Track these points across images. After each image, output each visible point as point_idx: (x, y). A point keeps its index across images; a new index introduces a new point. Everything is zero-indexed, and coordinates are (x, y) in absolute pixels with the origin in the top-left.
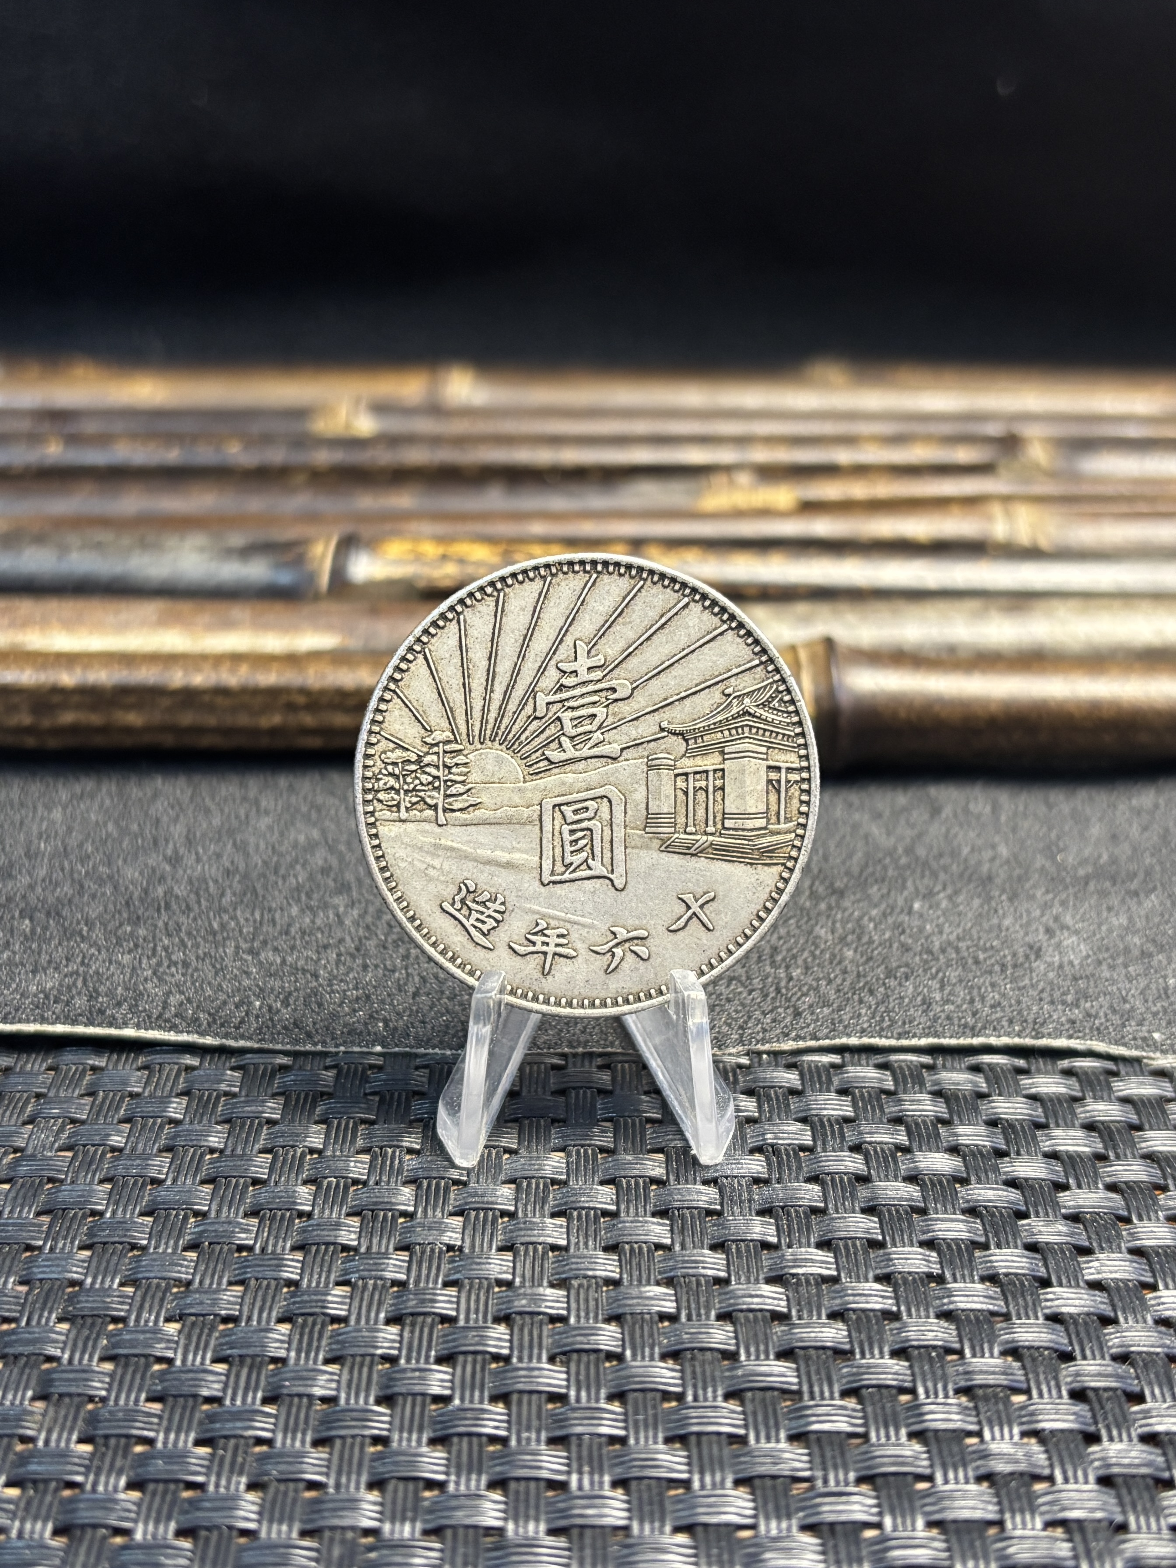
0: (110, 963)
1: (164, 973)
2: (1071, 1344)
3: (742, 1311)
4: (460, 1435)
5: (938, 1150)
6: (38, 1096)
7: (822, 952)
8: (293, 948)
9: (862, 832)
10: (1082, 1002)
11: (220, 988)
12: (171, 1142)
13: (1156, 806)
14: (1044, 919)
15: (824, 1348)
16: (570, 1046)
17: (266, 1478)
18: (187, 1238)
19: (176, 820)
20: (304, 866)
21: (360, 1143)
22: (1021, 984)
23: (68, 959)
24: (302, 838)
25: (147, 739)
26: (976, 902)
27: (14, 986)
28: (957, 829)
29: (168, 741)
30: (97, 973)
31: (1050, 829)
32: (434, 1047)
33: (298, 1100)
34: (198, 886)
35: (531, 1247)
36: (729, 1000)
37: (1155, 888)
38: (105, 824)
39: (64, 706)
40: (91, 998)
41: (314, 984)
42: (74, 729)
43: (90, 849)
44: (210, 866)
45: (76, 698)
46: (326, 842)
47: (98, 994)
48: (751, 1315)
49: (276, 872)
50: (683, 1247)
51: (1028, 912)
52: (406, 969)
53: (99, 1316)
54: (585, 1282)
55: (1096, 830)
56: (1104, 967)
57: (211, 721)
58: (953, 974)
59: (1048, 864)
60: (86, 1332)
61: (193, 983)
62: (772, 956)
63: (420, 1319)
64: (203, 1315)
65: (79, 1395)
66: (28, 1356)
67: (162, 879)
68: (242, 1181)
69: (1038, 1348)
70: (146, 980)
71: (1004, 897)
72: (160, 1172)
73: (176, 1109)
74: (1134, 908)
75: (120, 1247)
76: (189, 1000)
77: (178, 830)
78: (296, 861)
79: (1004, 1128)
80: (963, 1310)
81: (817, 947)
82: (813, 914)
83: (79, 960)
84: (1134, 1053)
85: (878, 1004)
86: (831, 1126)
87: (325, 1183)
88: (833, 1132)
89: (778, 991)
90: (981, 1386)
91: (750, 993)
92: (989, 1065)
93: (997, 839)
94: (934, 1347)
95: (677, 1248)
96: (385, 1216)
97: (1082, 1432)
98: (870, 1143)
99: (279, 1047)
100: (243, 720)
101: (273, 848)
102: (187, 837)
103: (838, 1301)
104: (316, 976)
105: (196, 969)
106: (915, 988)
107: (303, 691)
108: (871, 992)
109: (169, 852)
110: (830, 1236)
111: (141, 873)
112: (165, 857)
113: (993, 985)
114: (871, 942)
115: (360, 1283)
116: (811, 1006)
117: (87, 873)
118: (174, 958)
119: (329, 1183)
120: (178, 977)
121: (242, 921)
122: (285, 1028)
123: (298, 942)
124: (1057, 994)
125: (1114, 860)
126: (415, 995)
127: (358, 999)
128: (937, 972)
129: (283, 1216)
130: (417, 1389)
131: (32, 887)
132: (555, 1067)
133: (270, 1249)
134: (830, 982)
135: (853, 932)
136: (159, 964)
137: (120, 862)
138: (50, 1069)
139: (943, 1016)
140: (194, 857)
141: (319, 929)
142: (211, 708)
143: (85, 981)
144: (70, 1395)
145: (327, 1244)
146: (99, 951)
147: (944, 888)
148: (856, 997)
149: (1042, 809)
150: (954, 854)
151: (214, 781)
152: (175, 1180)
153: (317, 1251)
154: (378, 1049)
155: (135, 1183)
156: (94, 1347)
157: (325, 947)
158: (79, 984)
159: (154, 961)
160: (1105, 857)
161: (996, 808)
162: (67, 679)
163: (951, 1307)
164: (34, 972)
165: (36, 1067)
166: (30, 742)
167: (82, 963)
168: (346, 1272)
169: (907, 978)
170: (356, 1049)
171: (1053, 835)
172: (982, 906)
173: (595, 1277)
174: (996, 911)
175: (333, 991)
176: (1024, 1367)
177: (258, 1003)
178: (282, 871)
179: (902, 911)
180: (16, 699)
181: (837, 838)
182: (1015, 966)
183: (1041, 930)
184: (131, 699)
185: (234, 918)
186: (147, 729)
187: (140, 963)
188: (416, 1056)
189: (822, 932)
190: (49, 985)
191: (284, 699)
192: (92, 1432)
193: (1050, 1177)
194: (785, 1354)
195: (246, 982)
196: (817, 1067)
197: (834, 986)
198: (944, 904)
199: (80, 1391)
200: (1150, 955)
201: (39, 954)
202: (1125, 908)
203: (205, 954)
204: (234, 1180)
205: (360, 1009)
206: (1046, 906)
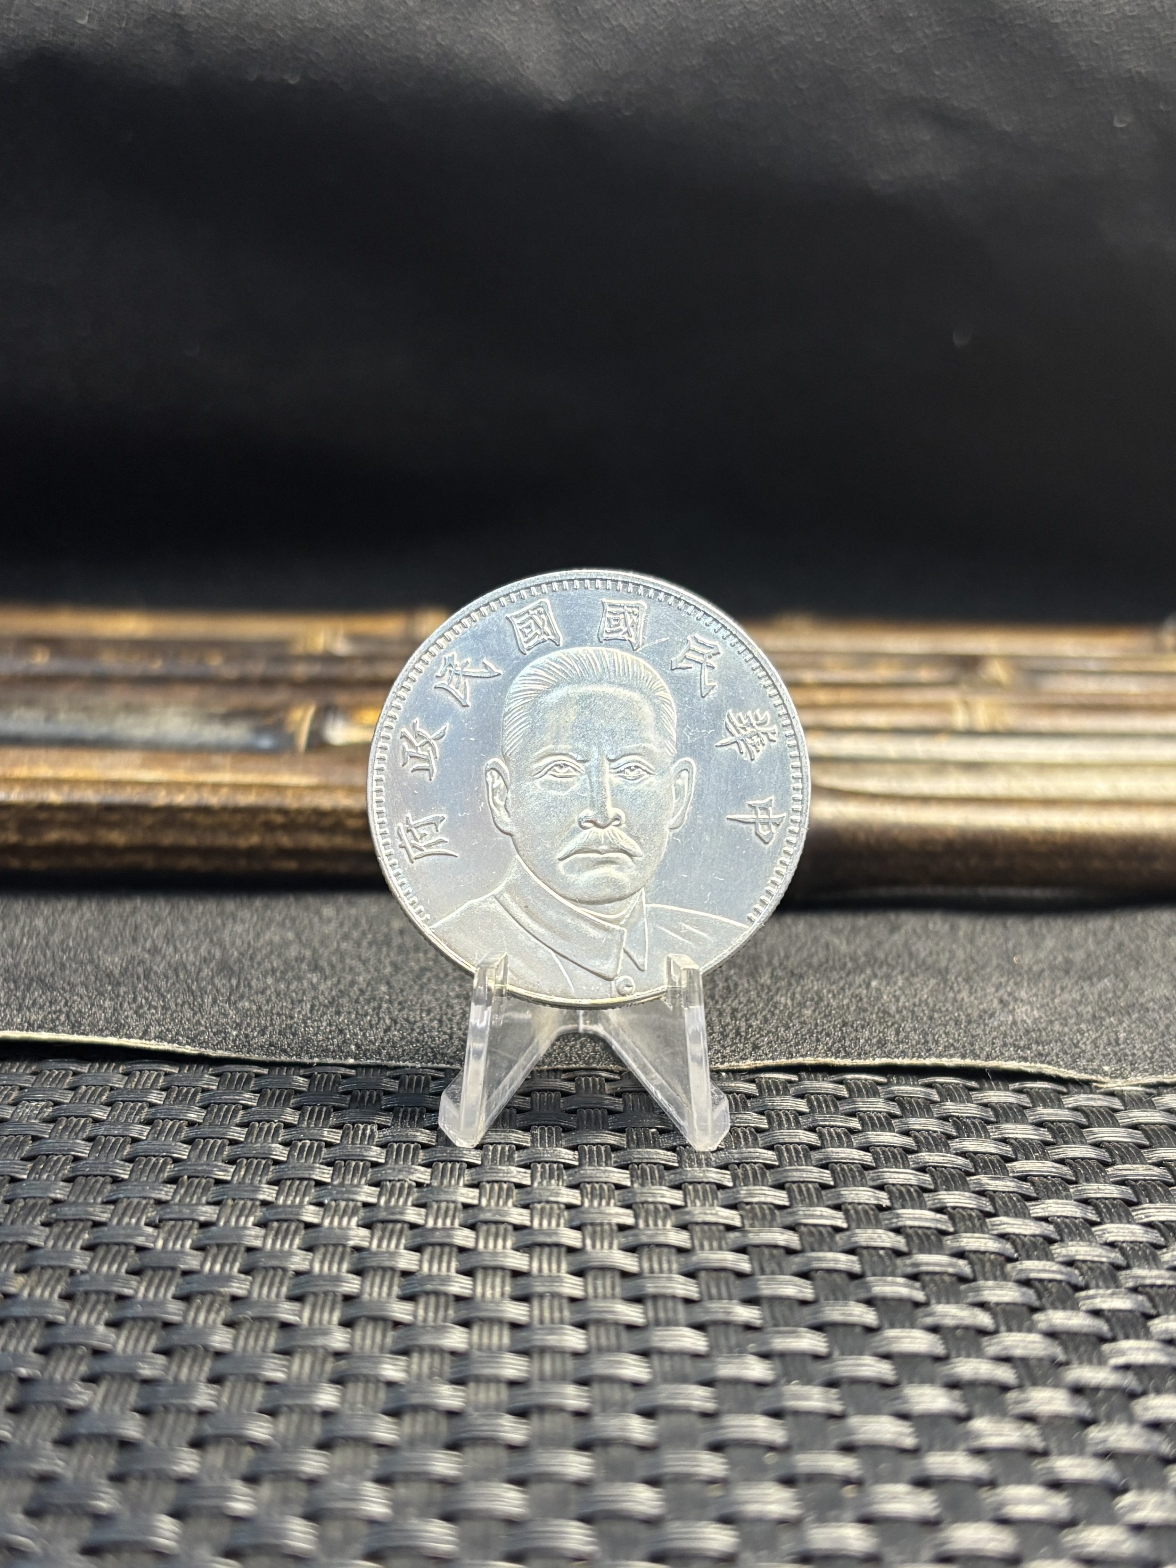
0: (92, 1005)
2: (1017, 1251)
3: (697, 1223)
4: (428, 1293)
5: (890, 1131)
6: (22, 1089)
7: (781, 1011)
8: (268, 1001)
9: (823, 941)
10: (1034, 1046)
11: (198, 1023)
12: (151, 1118)
13: (1112, 928)
14: (998, 995)
15: (776, 1247)
17: (240, 1320)
18: (166, 1175)
19: (156, 925)
20: (279, 956)
21: (333, 1120)
22: (974, 1033)
23: (51, 1003)
24: (277, 939)
25: (130, 859)
26: (933, 982)
28: (915, 939)
29: (149, 862)
31: (1007, 940)
32: (404, 1061)
33: (273, 1094)
34: (176, 966)
35: (496, 1186)
37: (1108, 975)
38: (86, 929)
39: (49, 824)
41: (289, 1022)
42: (58, 849)
43: (71, 944)
44: (188, 955)
45: (61, 816)
46: (300, 941)
47: (80, 1024)
48: (706, 1227)
49: (252, 959)
50: (642, 1186)
51: (983, 989)
52: (378, 1014)
53: (81, 1220)
54: (548, 1206)
55: (1050, 943)
56: (1056, 1024)
57: (191, 841)
58: (908, 1026)
59: (1003, 963)
60: (69, 1229)
61: (173, 1020)
62: (732, 1013)
63: (390, 1226)
64: (182, 1220)
65: (61, 1267)
66: (12, 1244)
67: (142, 962)
68: (220, 1141)
69: (984, 1253)
70: (127, 1017)
71: (960, 979)
72: (140, 1134)
73: (156, 1097)
74: (1087, 989)
75: (102, 1179)
76: (168, 1030)
77: (158, 932)
78: (272, 952)
79: (954, 1121)
80: (911, 1227)
81: (776, 1008)
82: (774, 989)
83: (63, 1003)
84: (1084, 1076)
85: (834, 1043)
86: (786, 1115)
87: (300, 1144)
88: (788, 1120)
89: (738, 1033)
90: (928, 1273)
92: (942, 1084)
93: (954, 946)
94: (883, 1248)
95: (636, 1185)
97: (1023, 1305)
98: (824, 1127)
99: (255, 1057)
100: (223, 840)
101: (249, 944)
102: (166, 936)
103: (790, 1219)
104: (292, 1018)
105: (175, 1011)
107: (282, 811)
108: (828, 1035)
109: (148, 945)
110: (783, 1180)
111: (121, 959)
112: (144, 949)
113: (947, 1034)
114: (828, 1005)
115: (333, 1203)
116: (769, 1043)
117: (69, 958)
118: (153, 1003)
119: (303, 1146)
121: (219, 986)
122: (262, 1047)
123: (273, 998)
124: (1009, 1040)
125: (1068, 962)
127: (331, 1031)
128: (893, 1024)
129: (258, 1164)
130: (387, 1264)
133: (247, 1181)
134: (787, 1028)
135: (812, 999)
136: (141, 1007)
137: (101, 952)
138: (34, 1073)
140: (171, 949)
141: (294, 991)
142: (192, 826)
143: (68, 1017)
144: (53, 1268)
145: (302, 1179)
146: (82, 998)
147: (902, 972)
149: (999, 930)
150: (911, 955)
151: (192, 902)
152: (155, 1140)
153: (291, 1185)
154: (351, 1061)
155: (117, 1140)
156: (78, 1238)
157: (300, 1001)
158: (63, 1018)
159: (134, 1006)
160: (1060, 959)
161: (953, 928)
162: (54, 797)
163: (900, 1224)
164: (19, 1010)
165: (21, 1071)
166: (15, 863)
167: (66, 1004)
168: (319, 1198)
169: (863, 1027)
170: (330, 1061)
171: (1010, 945)
172: (939, 984)
173: (557, 1203)
174: (952, 988)
175: (307, 1027)
176: (970, 1264)
177: (235, 1033)
178: (259, 957)
179: (860, 986)
181: (798, 945)
182: (969, 1022)
183: (996, 1002)
184: (115, 817)
185: (213, 984)
186: (130, 849)
187: (121, 1006)
188: (387, 1068)
189: (783, 1000)
190: (34, 1017)
191: (262, 818)
192: (73, 1289)
193: (999, 1152)
194: (739, 1249)
195: (224, 1020)
196: (775, 1082)
197: (793, 1031)
198: (900, 983)
199: (62, 1263)
200: (1102, 1018)
201: (24, 999)
202: (1076, 988)
203: (184, 1003)
204: (212, 1141)
205: (333, 1038)
206: (998, 987)
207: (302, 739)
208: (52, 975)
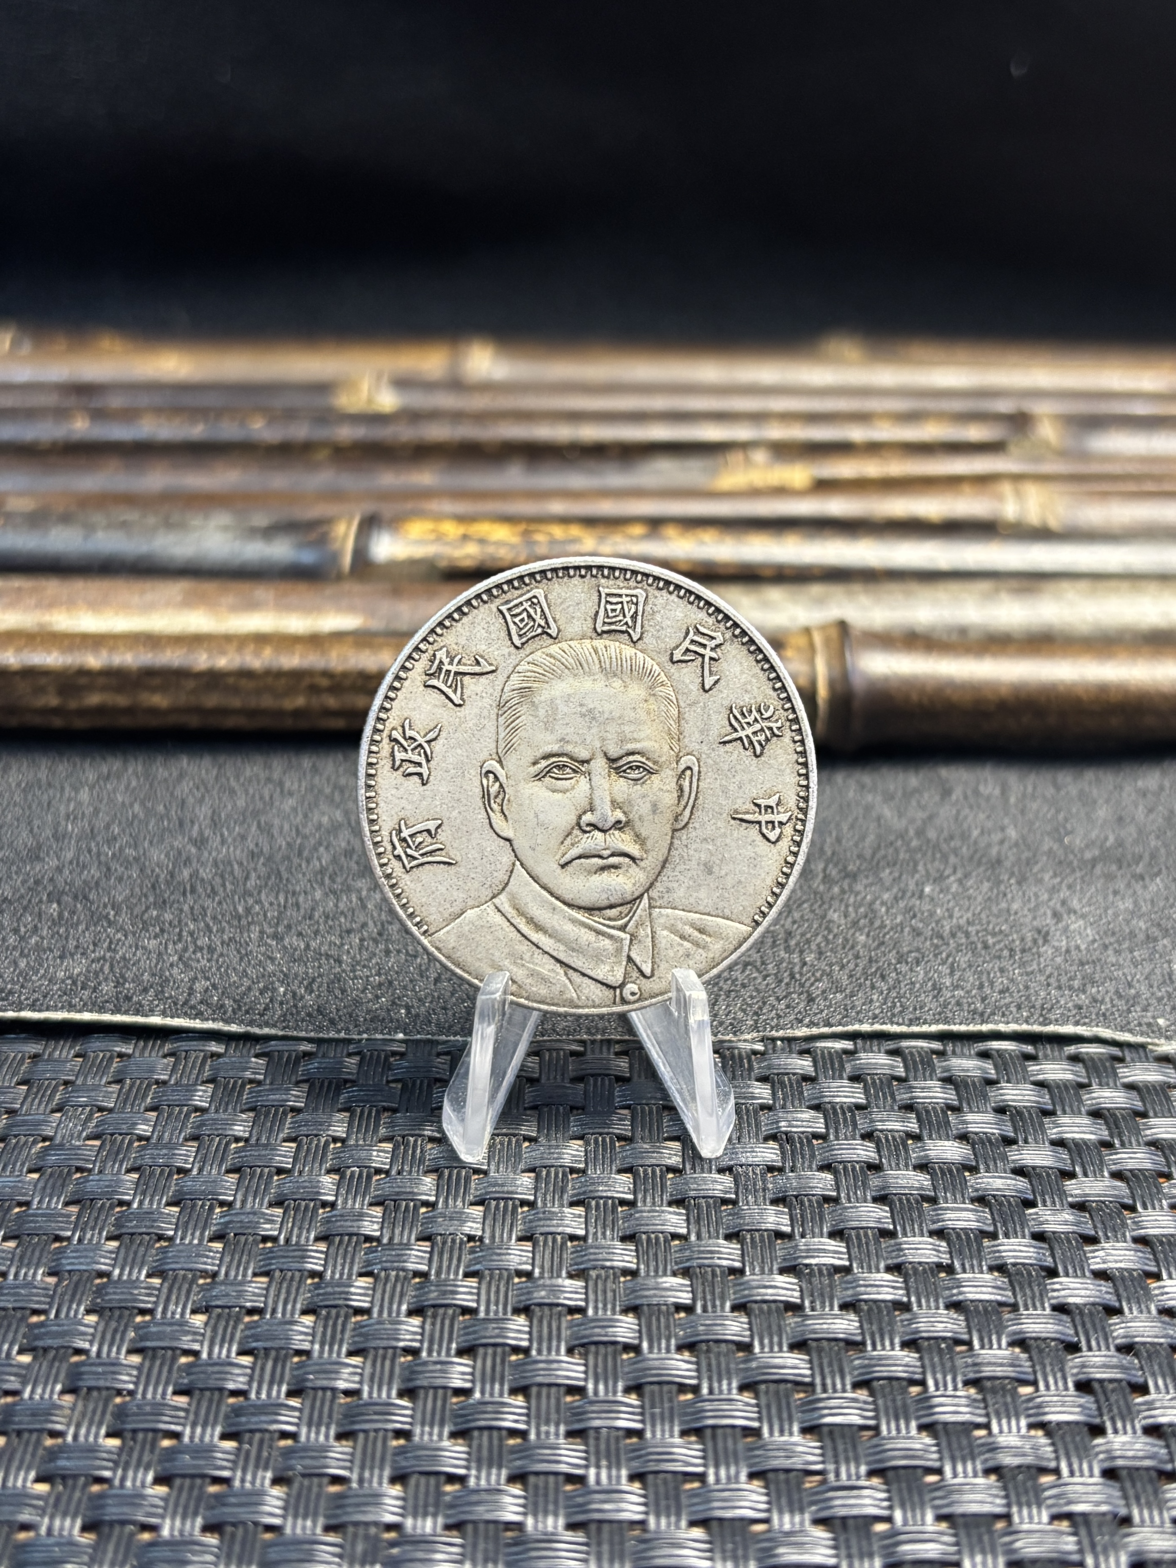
0: (137, 948)
1: (190, 958)
2: (1077, 1334)
3: (756, 1302)
4: (481, 1429)
5: (948, 1139)
6: (66, 1083)
7: (835, 936)
8: (316, 933)
9: (874, 814)
10: (1088, 987)
11: (245, 974)
12: (197, 1132)
13: (1161, 788)
14: (1051, 903)
15: (836, 1340)
16: (589, 1032)
17: (290, 1473)
18: (213, 1228)
19: (201, 801)
20: (327, 848)
21: (382, 1131)
22: (1029, 969)
23: (95, 945)
24: (325, 820)
25: (173, 720)
26: (986, 885)
27: (42, 972)
28: (966, 811)
29: (194, 722)
30: (124, 958)
31: (1058, 811)
32: (455, 1035)
33: (321, 1088)
34: (223, 868)
35: (550, 1237)
36: (744, 986)
37: (1159, 872)
38: (131, 805)
39: (90, 688)
40: (118, 984)
41: (338, 970)
42: (100, 710)
43: (116, 830)
44: (235, 848)
45: (101, 681)
46: (349, 824)
47: (125, 980)
48: (765, 1306)
49: (300, 854)
50: (699, 1237)
51: (1036, 895)
53: (126, 1308)
54: (603, 1272)
55: (1102, 813)
56: (1110, 952)
57: (236, 702)
58: (963, 959)
59: (1055, 847)
60: (114, 1324)
61: (218, 969)
62: (786, 941)
63: (441, 1311)
64: (229, 1307)
65: (108, 1389)
66: (57, 1349)
67: (188, 861)
68: (266, 1170)
69: (1045, 1339)
70: (172, 965)
71: (1013, 881)
72: (186, 1162)
73: (202, 1097)
74: (1139, 891)
75: (147, 1238)
76: (214, 986)
77: (203, 812)
79: (1011, 1115)
80: (972, 1301)
81: (830, 932)
82: (826, 898)
83: (106, 945)
84: (1139, 1039)
85: (889, 990)
86: (844, 1113)
87: (348, 1172)
88: (845, 1120)
89: (792, 976)
90: (989, 1378)
91: (764, 978)
92: (998, 1051)
93: (1006, 821)
94: (944, 1339)
95: (693, 1238)
96: (407, 1206)
97: (1087, 1424)
98: (881, 1131)
99: (303, 1034)
100: (267, 702)
101: (297, 830)
102: (212, 820)
103: (850, 1292)
104: (339, 961)
105: (222, 955)
106: (926, 973)
107: (326, 673)
108: (883, 977)
109: (195, 834)
110: (842, 1226)
111: (167, 855)
112: (190, 839)
113: (1002, 970)
114: (882, 926)
115: (383, 1274)
116: (824, 992)
117: (114, 855)
118: (199, 943)
119: (353, 1173)
120: (204, 962)
121: (267, 905)
122: (309, 1015)
123: (322, 927)
124: (1064, 979)
125: (1120, 843)
126: (437, 980)
127: (380, 985)
128: (948, 956)
129: (307, 1207)
130: (439, 1382)
131: (59, 870)
132: (573, 1054)
133: (294, 1239)
134: (842, 967)
135: (865, 917)
136: (185, 949)
137: (146, 844)
138: (78, 1056)
139: (953, 1001)
140: (218, 838)
141: (342, 913)
142: (235, 690)
143: (112, 967)
144: (98, 1389)
145: (351, 1235)
146: (126, 936)
147: (955, 872)
148: (868, 983)
149: (1050, 791)
150: (965, 836)
152: (201, 1170)
153: (341, 1242)
154: (401, 1036)
155: (162, 1172)
156: (122, 1340)
157: (349, 932)
158: (106, 969)
159: (180, 946)
160: (1111, 840)
161: (1005, 790)
162: (93, 661)
163: (961, 1297)
164: (62, 957)
165: (64, 1053)
166: (57, 722)
167: (109, 949)
168: (368, 1263)
169: (918, 963)
170: (379, 1036)
171: (1061, 816)
172: (991, 889)
173: (612, 1268)
174: (1005, 895)
175: (356, 977)
176: (1031, 1359)
177: (282, 989)
178: (306, 853)
179: (913, 895)
180: (43, 681)
181: (850, 820)
182: (1023, 951)
183: (1049, 913)
184: (157, 681)
185: (259, 902)
186: (173, 710)
187: (166, 948)
188: (438, 1042)
189: (835, 916)
190: (77, 971)
191: (307, 681)
192: (119, 1426)
193: (1056, 1164)
194: (799, 1346)
195: (271, 968)
196: (829, 1053)
197: (847, 971)
198: (954, 888)
199: (108, 1384)
200: (1155, 940)
201: (67, 938)
202: (1130, 892)
203: (230, 939)
204: (259, 1170)
205: (383, 995)
206: (1053, 890)
207: (347, 560)
208: (97, 884)
